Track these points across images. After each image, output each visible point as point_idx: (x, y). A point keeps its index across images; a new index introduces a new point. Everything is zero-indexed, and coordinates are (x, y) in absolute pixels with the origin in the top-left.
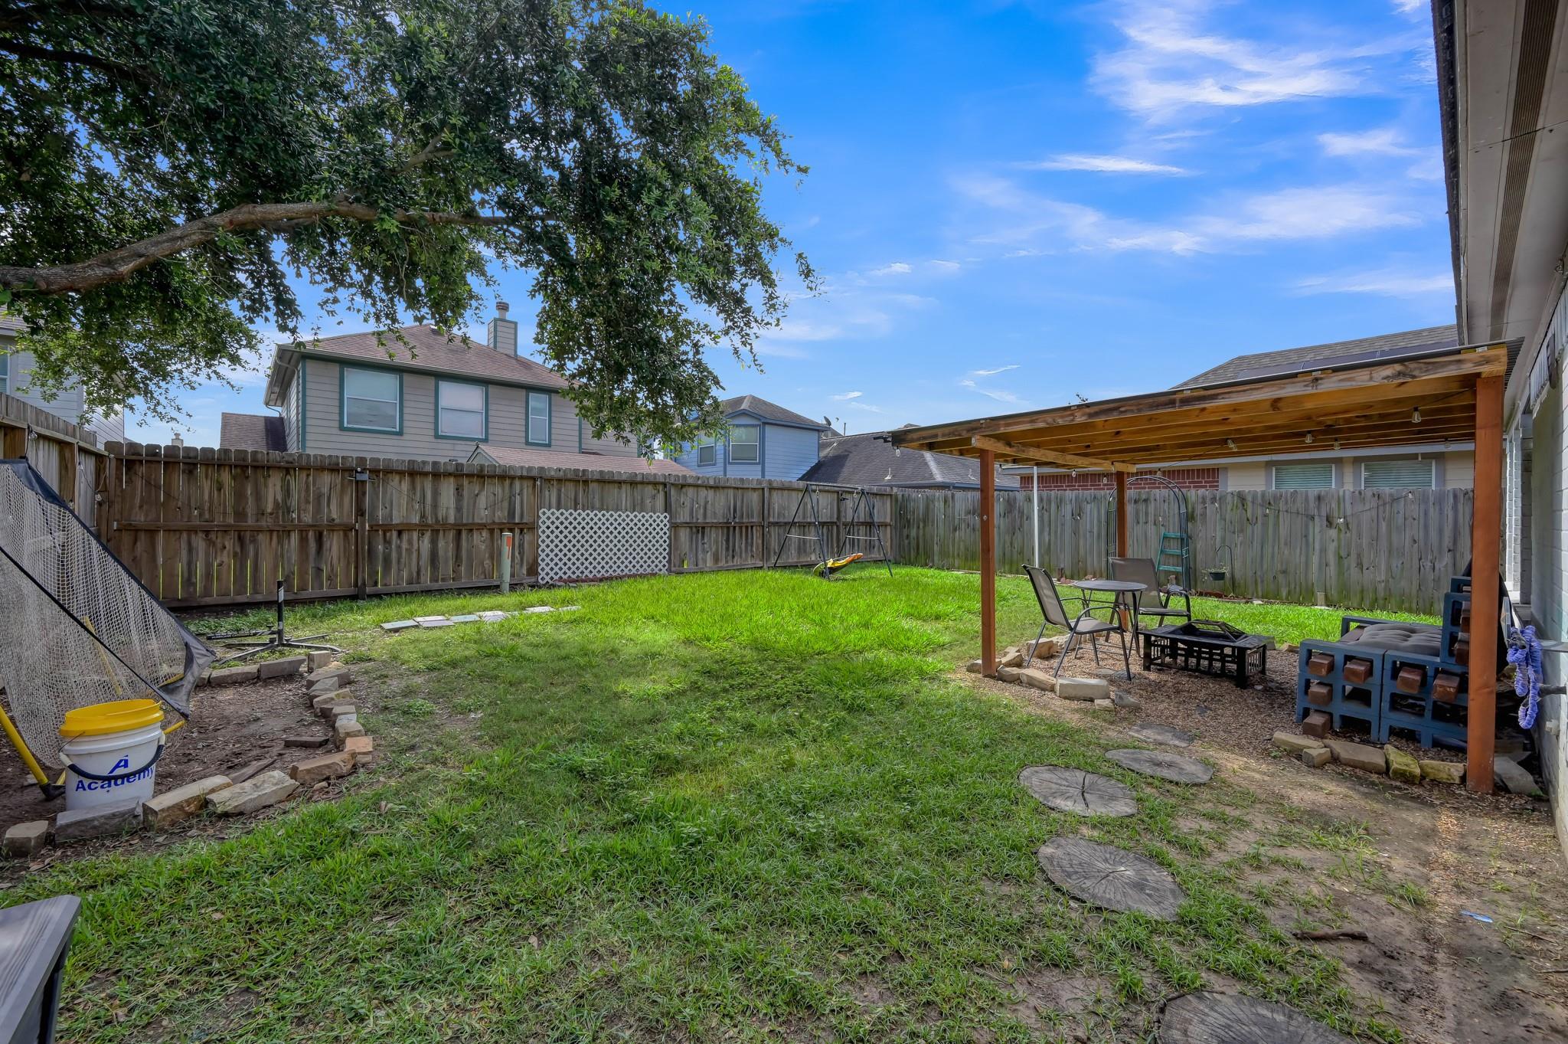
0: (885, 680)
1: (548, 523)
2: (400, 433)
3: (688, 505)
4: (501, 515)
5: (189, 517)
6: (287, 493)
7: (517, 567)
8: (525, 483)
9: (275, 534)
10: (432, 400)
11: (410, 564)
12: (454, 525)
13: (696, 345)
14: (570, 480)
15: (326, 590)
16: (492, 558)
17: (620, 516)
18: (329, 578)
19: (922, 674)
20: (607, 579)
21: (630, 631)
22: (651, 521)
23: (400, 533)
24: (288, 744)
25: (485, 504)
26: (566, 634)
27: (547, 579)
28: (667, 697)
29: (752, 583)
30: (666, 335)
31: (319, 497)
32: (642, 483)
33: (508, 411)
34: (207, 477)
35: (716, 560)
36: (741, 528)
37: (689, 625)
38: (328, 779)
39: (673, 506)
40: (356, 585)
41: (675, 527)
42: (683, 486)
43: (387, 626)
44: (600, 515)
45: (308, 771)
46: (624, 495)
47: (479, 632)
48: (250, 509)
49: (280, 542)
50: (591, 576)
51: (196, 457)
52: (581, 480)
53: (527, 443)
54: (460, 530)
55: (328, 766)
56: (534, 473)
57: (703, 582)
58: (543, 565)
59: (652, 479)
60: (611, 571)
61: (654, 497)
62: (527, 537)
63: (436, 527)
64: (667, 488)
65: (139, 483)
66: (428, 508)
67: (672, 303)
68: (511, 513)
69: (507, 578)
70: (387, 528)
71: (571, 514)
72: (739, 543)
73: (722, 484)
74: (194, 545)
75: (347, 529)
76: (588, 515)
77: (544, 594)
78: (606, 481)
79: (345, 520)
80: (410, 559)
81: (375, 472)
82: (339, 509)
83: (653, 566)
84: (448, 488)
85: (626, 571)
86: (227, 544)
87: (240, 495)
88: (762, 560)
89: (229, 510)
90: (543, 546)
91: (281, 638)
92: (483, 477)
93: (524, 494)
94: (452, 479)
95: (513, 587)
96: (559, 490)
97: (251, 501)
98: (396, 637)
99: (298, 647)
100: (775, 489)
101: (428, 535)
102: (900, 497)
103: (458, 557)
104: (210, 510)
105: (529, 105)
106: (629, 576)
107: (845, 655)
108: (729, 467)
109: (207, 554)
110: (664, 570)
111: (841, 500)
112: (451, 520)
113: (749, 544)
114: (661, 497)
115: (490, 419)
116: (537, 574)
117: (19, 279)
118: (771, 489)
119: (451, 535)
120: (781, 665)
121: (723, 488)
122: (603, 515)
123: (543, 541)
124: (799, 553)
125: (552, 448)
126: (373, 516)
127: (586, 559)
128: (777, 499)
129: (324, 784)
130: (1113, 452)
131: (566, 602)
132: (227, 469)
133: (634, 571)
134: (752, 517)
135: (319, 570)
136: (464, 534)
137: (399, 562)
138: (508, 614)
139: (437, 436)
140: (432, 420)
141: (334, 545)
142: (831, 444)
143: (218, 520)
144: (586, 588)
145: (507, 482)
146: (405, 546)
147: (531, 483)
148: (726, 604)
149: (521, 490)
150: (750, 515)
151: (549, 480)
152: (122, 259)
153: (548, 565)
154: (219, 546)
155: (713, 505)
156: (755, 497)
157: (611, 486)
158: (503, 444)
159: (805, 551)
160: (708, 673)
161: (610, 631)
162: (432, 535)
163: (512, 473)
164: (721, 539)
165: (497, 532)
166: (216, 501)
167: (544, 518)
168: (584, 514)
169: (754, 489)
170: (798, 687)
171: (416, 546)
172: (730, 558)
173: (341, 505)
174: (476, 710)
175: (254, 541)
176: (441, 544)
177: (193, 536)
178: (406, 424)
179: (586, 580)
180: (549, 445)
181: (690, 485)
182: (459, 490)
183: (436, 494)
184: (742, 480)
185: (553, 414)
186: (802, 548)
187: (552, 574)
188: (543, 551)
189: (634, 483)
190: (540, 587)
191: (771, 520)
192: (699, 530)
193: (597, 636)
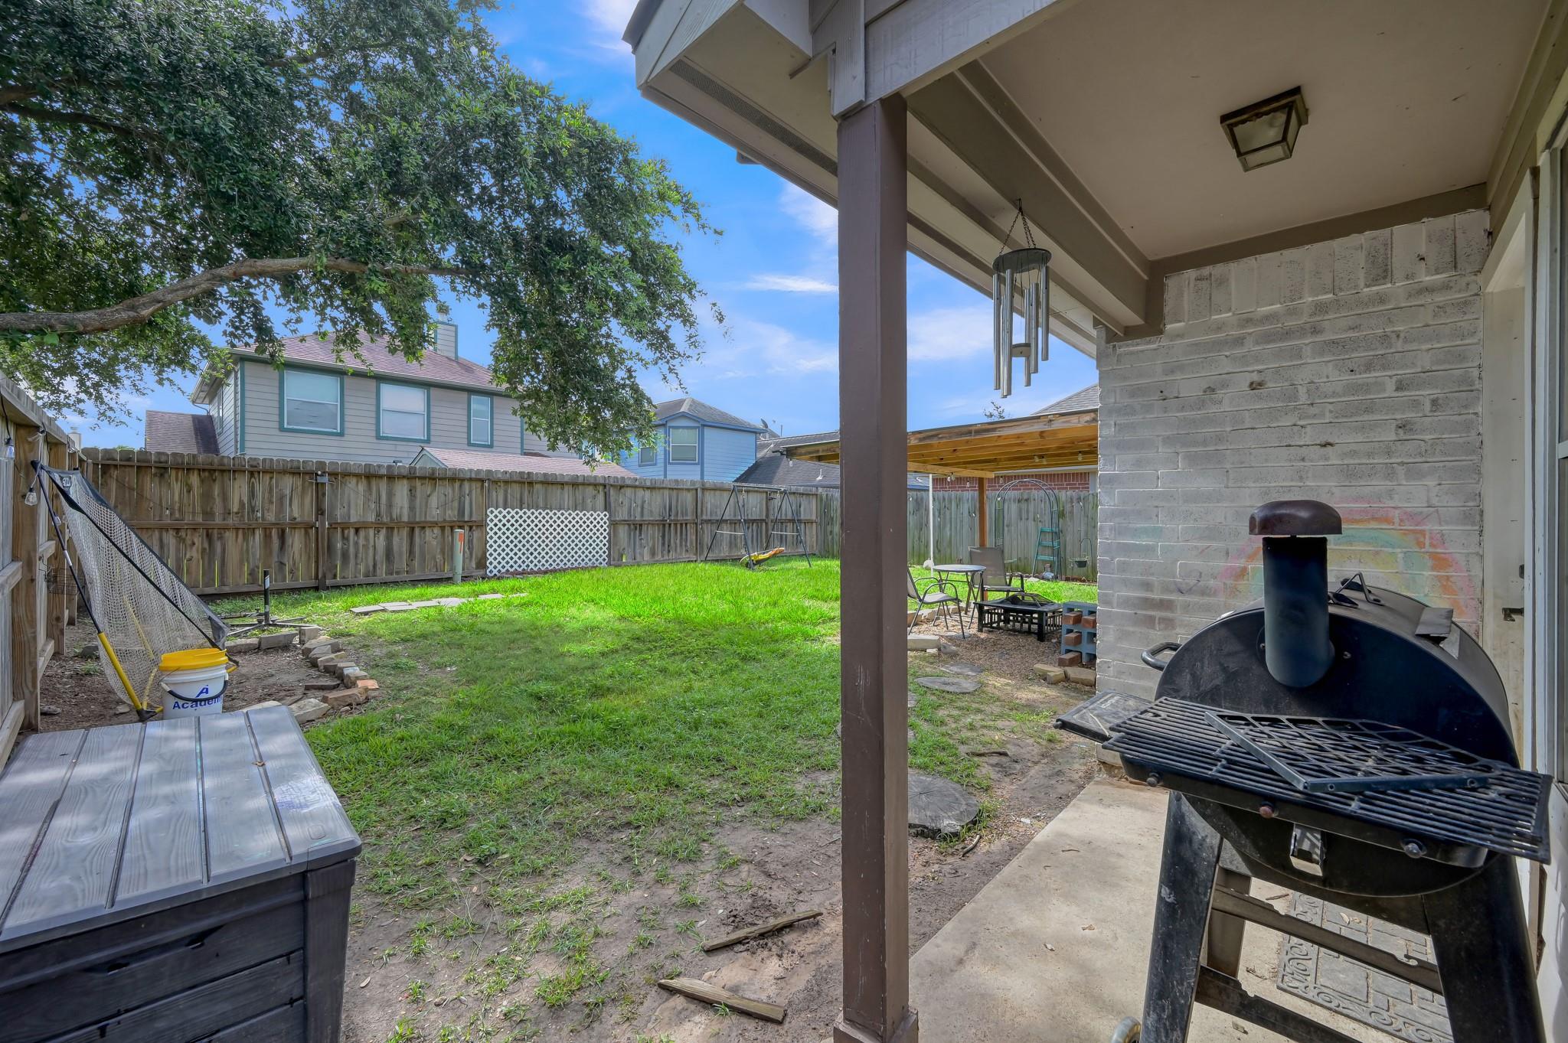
0: (777, 641)
1: (496, 521)
2: (341, 434)
3: (626, 505)
4: (451, 514)
5: (161, 516)
6: (252, 494)
7: (467, 561)
8: (474, 484)
9: (240, 532)
10: (374, 402)
11: (366, 558)
12: (408, 523)
13: (629, 371)
14: (515, 482)
15: (288, 582)
16: (443, 552)
17: (562, 514)
18: (291, 572)
19: (807, 637)
20: (551, 571)
21: (573, 611)
22: (592, 519)
23: (357, 530)
24: (308, 688)
25: (436, 504)
26: (516, 614)
27: (495, 572)
28: (603, 654)
29: (683, 573)
30: (603, 360)
31: (281, 498)
32: (583, 484)
33: (450, 413)
34: (177, 480)
35: (653, 554)
36: (676, 524)
37: (623, 605)
38: (350, 705)
39: (613, 505)
40: (317, 577)
41: (614, 524)
42: (621, 487)
43: (356, 610)
44: (544, 514)
45: (336, 699)
46: (567, 493)
47: (440, 612)
48: (218, 508)
49: (245, 539)
50: (536, 569)
51: (166, 462)
52: (527, 481)
53: (469, 444)
54: (413, 528)
55: (350, 696)
56: (483, 476)
57: (639, 572)
58: (491, 559)
59: (592, 481)
60: (554, 565)
61: (594, 497)
62: (476, 534)
63: (392, 525)
64: (606, 488)
65: (114, 486)
66: (383, 508)
67: (608, 336)
68: (461, 512)
69: (459, 570)
70: (345, 527)
71: (517, 513)
72: (675, 539)
73: (658, 485)
74: (165, 541)
75: (308, 527)
76: (533, 513)
77: (494, 584)
78: (550, 482)
79: (306, 519)
80: (367, 554)
81: (334, 475)
82: (300, 508)
83: (594, 560)
84: (402, 489)
85: (569, 564)
86: (196, 540)
87: (207, 497)
88: (696, 554)
89: (198, 509)
90: (491, 542)
91: (267, 619)
92: (434, 479)
93: (473, 495)
94: (405, 482)
95: (465, 578)
96: (506, 492)
97: (218, 500)
98: (366, 619)
99: (283, 626)
100: (707, 489)
101: (383, 532)
102: (824, 496)
103: (411, 552)
104: (180, 510)
105: (488, 179)
106: (572, 569)
107: (750, 626)
108: (669, 467)
109: (178, 550)
110: (604, 563)
111: (769, 499)
112: (405, 519)
113: (684, 540)
114: (601, 497)
115: (432, 420)
116: (486, 567)
117: (61, 323)
118: (704, 489)
119: (405, 532)
120: (697, 633)
121: (659, 488)
122: (547, 514)
123: (491, 538)
124: (730, 548)
125: (494, 449)
126: (332, 515)
127: (532, 554)
128: (710, 499)
129: (348, 708)
130: (965, 463)
131: (513, 590)
132: (196, 472)
133: (576, 564)
134: (687, 515)
135: (282, 564)
136: (417, 531)
137: (356, 556)
138: (464, 600)
139: (379, 437)
140: (373, 421)
141: (296, 541)
142: (768, 445)
143: (188, 518)
144: (532, 579)
145: (457, 485)
146: (361, 542)
147: (479, 484)
148: (658, 589)
149: (470, 491)
150: (683, 514)
151: (496, 482)
152: (144, 304)
153: (495, 559)
154: (189, 542)
155: (650, 504)
156: (689, 497)
157: (554, 487)
158: (445, 445)
159: (736, 546)
160: (638, 639)
161: (556, 611)
162: (387, 532)
163: (462, 476)
164: (658, 535)
165: (447, 531)
166: (185, 501)
167: (492, 516)
168: (529, 513)
169: (688, 490)
170: (707, 646)
171: (372, 543)
172: (665, 552)
173: (302, 505)
174: (450, 666)
175: (221, 538)
176: (396, 540)
177: (164, 534)
178: (347, 425)
179: (532, 572)
180: (491, 446)
181: (628, 486)
182: (412, 491)
183: (390, 495)
184: (677, 481)
185: (495, 416)
186: (733, 543)
187: (499, 567)
188: (491, 546)
189: (575, 484)
190: (489, 578)
191: (704, 517)
192: (637, 527)
193: (541, 616)
